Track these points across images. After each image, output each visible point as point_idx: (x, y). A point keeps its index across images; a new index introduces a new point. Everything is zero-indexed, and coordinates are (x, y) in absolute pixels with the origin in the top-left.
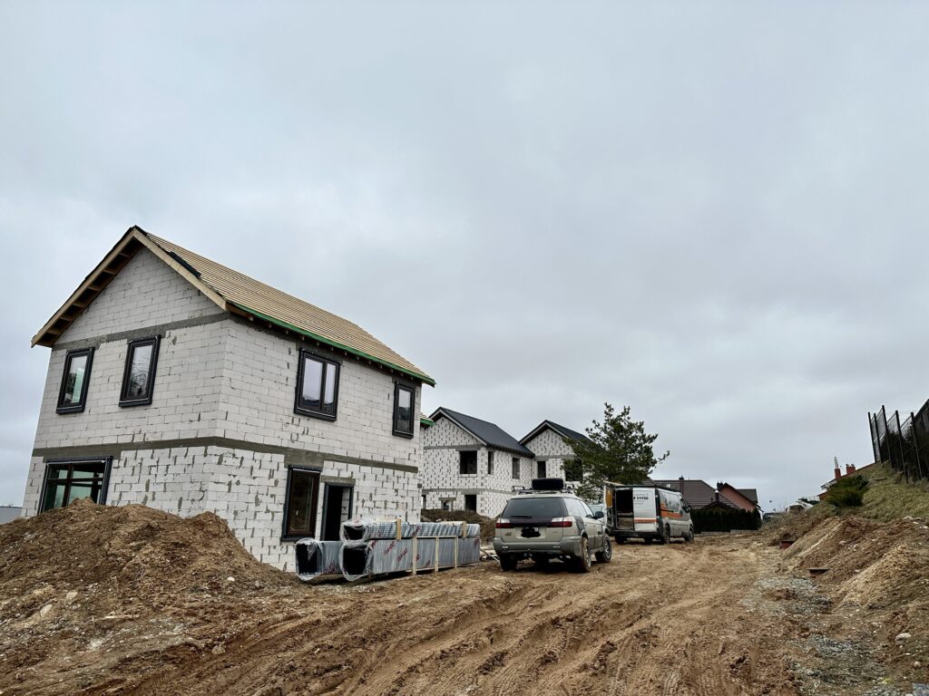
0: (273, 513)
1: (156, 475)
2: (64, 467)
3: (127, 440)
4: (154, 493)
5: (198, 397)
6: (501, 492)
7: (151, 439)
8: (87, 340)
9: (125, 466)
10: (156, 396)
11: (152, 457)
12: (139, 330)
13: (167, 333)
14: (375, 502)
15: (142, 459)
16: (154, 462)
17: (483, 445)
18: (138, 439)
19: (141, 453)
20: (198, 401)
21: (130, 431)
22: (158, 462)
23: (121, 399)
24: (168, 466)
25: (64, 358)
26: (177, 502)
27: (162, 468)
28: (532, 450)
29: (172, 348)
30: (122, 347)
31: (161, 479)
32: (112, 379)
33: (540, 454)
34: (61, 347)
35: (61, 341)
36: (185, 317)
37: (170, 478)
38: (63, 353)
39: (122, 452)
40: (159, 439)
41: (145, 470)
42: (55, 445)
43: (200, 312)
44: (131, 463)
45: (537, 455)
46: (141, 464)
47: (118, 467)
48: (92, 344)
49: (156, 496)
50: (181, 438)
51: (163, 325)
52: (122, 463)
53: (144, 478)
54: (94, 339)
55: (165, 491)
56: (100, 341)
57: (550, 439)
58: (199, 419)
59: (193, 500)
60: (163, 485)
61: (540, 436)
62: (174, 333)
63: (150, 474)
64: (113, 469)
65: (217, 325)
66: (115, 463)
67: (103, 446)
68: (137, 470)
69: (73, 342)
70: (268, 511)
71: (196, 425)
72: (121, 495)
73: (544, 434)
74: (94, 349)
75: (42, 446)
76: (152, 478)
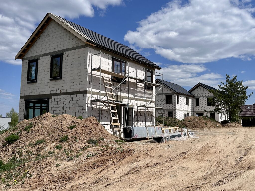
0: (107, 117)
1: (66, 104)
2: (32, 102)
3: (54, 92)
4: (66, 111)
5: (79, 76)
6: (182, 110)
7: (63, 92)
8: (35, 56)
9: (54, 102)
10: (63, 76)
11: (64, 98)
12: (54, 52)
13: (65, 52)
14: (141, 114)
15: (60, 99)
16: (65, 100)
17: (175, 93)
18: (58, 92)
19: (59, 97)
20: (79, 77)
21: (55, 89)
22: (66, 100)
23: (50, 78)
24: (70, 101)
25: (27, 63)
26: (75, 114)
27: (68, 102)
28: (194, 94)
29: (67, 58)
30: (48, 59)
31: (68, 106)
32: (46, 70)
33: (197, 96)
34: (25, 59)
35: (25, 57)
36: (71, 47)
37: (71, 105)
38: (27, 61)
39: (53, 97)
40: (66, 92)
41: (62, 103)
42: (28, 94)
43: (76, 45)
44: (56, 100)
45: (196, 96)
46: (60, 100)
47: (52, 102)
48: (37, 58)
49: (66, 112)
50: (74, 91)
51: (63, 50)
52: (53, 100)
53: (62, 106)
54: (38, 56)
55: (70, 110)
56: (40, 56)
57: (201, 90)
58: (80, 85)
59: (80, 113)
60: (69, 108)
61: (197, 89)
62: (68, 53)
63: (63, 104)
64: (50, 103)
65: (83, 49)
66: (50, 100)
67: (45, 94)
68: (59, 103)
69: (30, 57)
70: (105, 117)
71: (79, 86)
72: (54, 112)
73: (199, 88)
74: (38, 60)
75: (23, 95)
76: (64, 105)
